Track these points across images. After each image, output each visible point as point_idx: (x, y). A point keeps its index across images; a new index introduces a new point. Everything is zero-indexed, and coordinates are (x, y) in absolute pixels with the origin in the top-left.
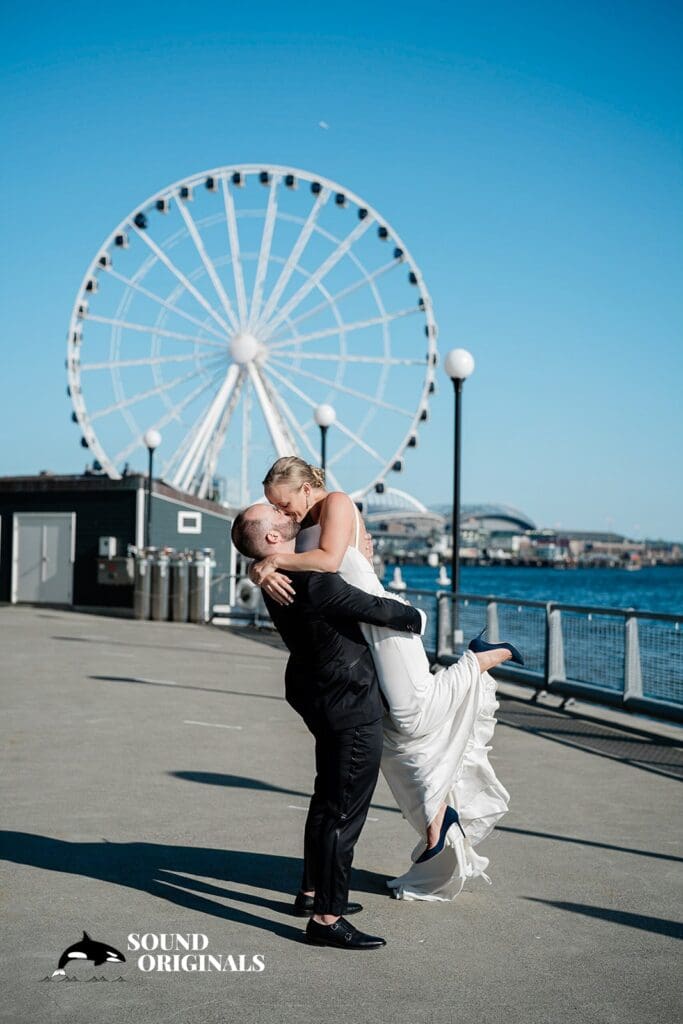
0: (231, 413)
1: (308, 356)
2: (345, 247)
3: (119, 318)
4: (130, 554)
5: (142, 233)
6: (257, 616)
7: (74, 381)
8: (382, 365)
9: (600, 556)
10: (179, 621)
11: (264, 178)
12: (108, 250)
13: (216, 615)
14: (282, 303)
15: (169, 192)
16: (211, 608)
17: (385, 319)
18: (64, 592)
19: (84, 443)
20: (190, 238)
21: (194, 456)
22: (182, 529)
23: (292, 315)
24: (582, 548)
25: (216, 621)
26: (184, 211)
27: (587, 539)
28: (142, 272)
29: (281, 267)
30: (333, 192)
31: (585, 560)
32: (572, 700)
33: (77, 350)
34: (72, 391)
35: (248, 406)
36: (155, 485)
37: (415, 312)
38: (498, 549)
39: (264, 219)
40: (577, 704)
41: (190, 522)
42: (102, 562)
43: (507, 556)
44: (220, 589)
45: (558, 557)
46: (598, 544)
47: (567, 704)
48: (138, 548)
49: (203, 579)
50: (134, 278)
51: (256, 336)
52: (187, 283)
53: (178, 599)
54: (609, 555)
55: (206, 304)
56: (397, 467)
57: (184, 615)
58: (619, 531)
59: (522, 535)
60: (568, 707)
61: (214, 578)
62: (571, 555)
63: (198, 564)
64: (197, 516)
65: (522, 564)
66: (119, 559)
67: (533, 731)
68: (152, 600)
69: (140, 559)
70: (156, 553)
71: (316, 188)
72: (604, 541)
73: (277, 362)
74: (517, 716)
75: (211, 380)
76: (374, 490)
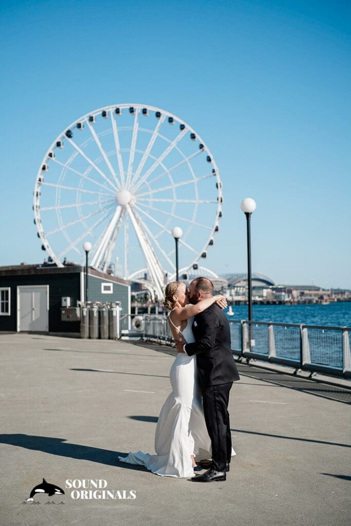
0: (118, 230)
1: (157, 200)
2: (174, 144)
3: (59, 184)
4: (78, 306)
5: (70, 140)
6: (144, 335)
7: (37, 217)
8: (195, 203)
9: (308, 297)
10: (104, 338)
11: (132, 110)
12: (53, 150)
13: (123, 335)
14: (142, 174)
15: (84, 119)
16: (120, 331)
17: (196, 180)
18: (44, 325)
19: (43, 248)
20: (95, 141)
21: (100, 253)
22: (103, 292)
23: (148, 180)
24: (299, 294)
25: (123, 338)
26: (91, 128)
27: (301, 289)
28: (70, 160)
29: (142, 155)
30: (167, 116)
31: (301, 300)
32: (315, 373)
33: (38, 200)
34: (36, 221)
35: (126, 227)
36: (89, 270)
37: (210, 176)
38: (256, 296)
39: (132, 131)
40: (317, 375)
41: (107, 288)
42: (63, 310)
43: (261, 299)
44: (125, 322)
45: (287, 299)
46: (306, 292)
47: (313, 375)
48: (82, 302)
49: (116, 317)
50: (66, 164)
51: (130, 191)
52: (94, 165)
53: (103, 327)
54: (313, 297)
55: (103, 175)
56: (204, 256)
57: (107, 336)
58: (317, 285)
59: (268, 288)
60: (313, 377)
61: (121, 316)
62: (293, 298)
63: (113, 309)
64: (111, 285)
65: (268, 303)
66: (72, 308)
67: (300, 390)
68: (90, 328)
69: (83, 308)
70: (91, 304)
71: (158, 115)
72: (309, 290)
73: (140, 204)
74: (290, 382)
75: (107, 214)
76: (192, 268)
